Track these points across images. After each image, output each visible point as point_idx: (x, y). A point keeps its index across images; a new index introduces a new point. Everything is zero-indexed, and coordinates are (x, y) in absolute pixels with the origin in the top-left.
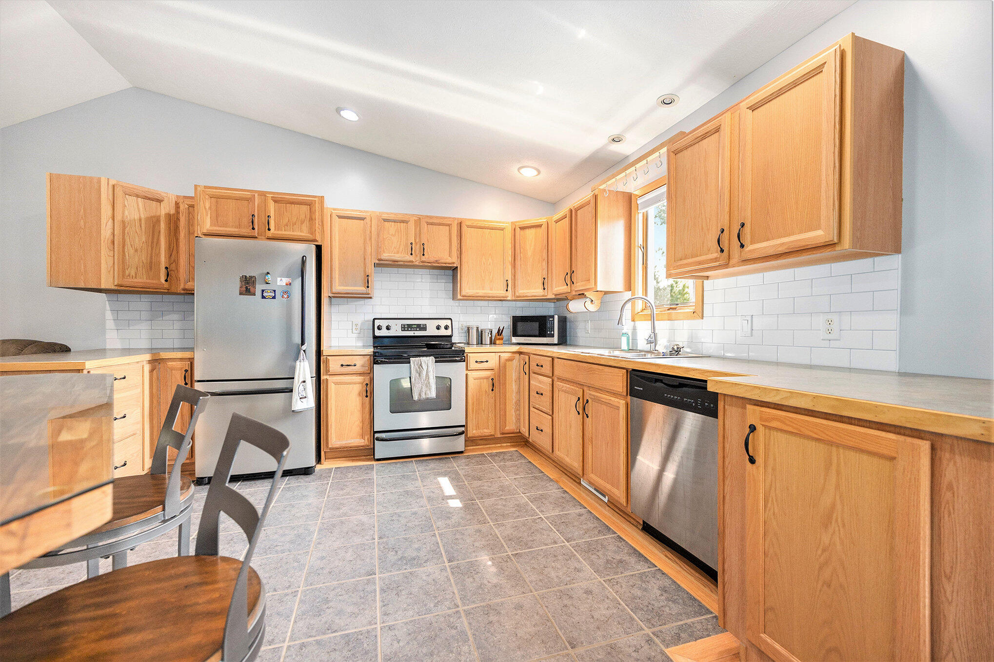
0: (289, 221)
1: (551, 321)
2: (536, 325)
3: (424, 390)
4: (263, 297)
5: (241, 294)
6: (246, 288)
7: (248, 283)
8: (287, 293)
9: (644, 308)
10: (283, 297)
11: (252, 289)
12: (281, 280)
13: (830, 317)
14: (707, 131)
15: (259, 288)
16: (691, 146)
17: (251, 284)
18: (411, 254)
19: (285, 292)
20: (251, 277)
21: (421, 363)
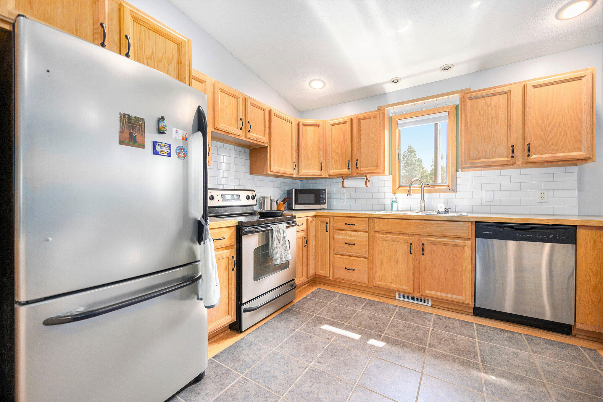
0: (153, 54)
1: (324, 193)
2: (312, 196)
3: (283, 254)
4: (155, 153)
5: (121, 142)
6: (131, 134)
7: (133, 128)
8: (183, 152)
9: (399, 186)
10: (178, 155)
11: (139, 138)
12: (177, 132)
13: (542, 192)
14: (499, 92)
15: (150, 136)
16: (484, 97)
17: (137, 130)
18: (241, 129)
19: (182, 149)
20: (138, 119)
21: (279, 230)
